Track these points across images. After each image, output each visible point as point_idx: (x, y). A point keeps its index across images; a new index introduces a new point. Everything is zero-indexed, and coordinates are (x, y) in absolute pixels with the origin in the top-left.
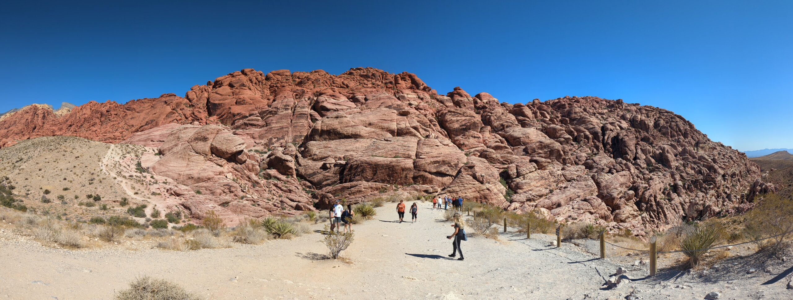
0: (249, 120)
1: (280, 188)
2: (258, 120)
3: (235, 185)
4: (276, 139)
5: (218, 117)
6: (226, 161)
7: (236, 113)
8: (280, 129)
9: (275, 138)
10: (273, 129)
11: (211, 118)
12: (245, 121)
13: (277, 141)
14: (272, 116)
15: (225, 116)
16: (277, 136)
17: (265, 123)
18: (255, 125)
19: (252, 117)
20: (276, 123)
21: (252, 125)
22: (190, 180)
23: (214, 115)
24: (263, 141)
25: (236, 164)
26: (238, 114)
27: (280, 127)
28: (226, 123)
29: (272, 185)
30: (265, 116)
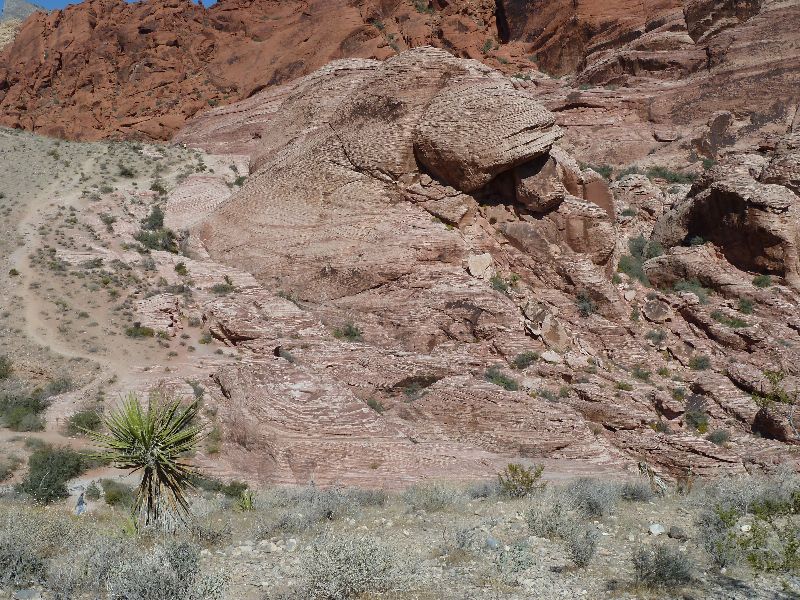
0: (640, 48)
1: (704, 327)
2: (675, 46)
3: (501, 304)
4: (747, 122)
5: (529, 45)
6: (473, 203)
7: (598, 21)
8: (768, 75)
9: (740, 118)
10: (736, 76)
11: (506, 51)
12: (627, 51)
13: (749, 129)
14: (735, 20)
15: (556, 37)
16: (753, 107)
17: (703, 55)
18: (663, 67)
19: (655, 36)
20: (752, 50)
21: (650, 66)
22: (325, 281)
23: (518, 38)
24: (688, 133)
25: (518, 214)
26: (604, 26)
27: (768, 65)
28: (558, 67)
29: (671, 313)
30: (708, 23)
